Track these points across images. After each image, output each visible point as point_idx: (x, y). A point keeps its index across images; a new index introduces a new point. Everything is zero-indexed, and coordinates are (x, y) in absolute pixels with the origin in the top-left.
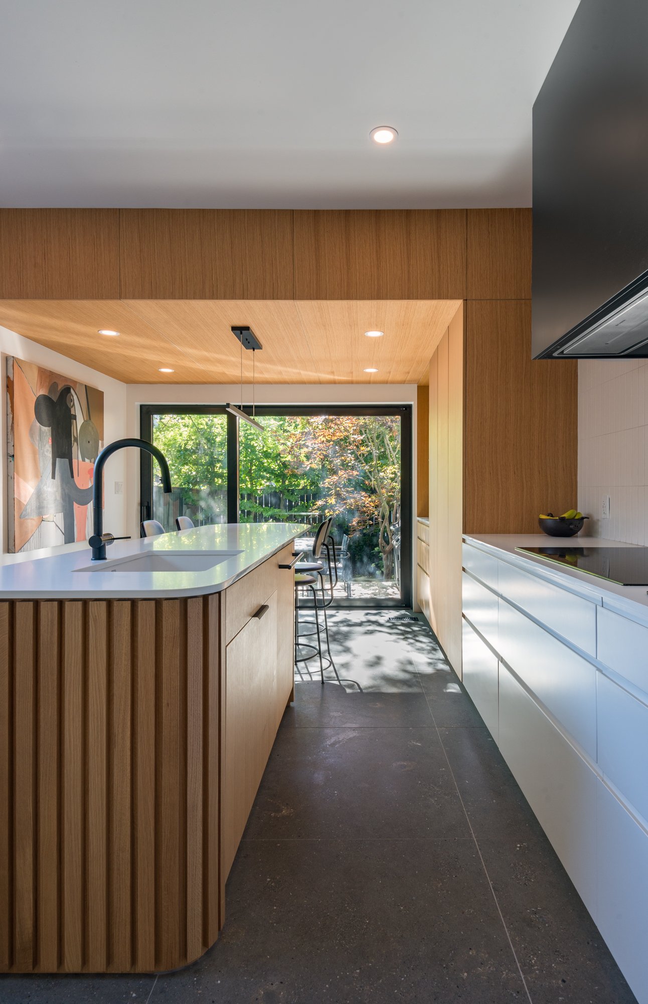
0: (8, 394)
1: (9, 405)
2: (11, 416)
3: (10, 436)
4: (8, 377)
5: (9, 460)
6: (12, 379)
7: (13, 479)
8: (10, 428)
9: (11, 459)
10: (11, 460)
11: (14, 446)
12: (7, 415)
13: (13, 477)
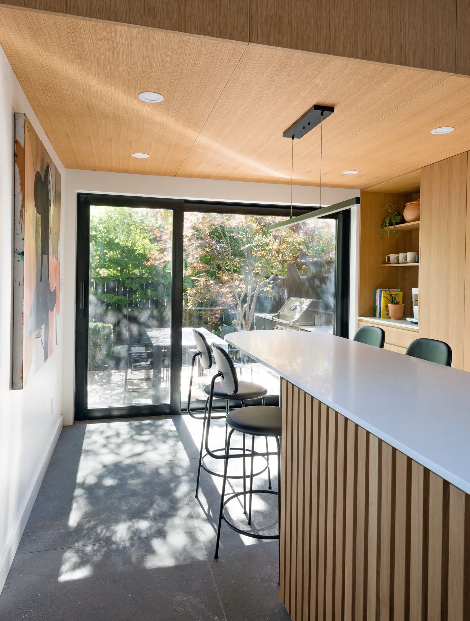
0: (16, 165)
1: (18, 182)
2: (21, 197)
3: (18, 226)
4: (16, 142)
5: (16, 259)
6: (22, 145)
7: (21, 285)
8: (18, 214)
9: (19, 257)
10: (20, 259)
11: (23, 239)
12: (15, 195)
13: (21, 283)
